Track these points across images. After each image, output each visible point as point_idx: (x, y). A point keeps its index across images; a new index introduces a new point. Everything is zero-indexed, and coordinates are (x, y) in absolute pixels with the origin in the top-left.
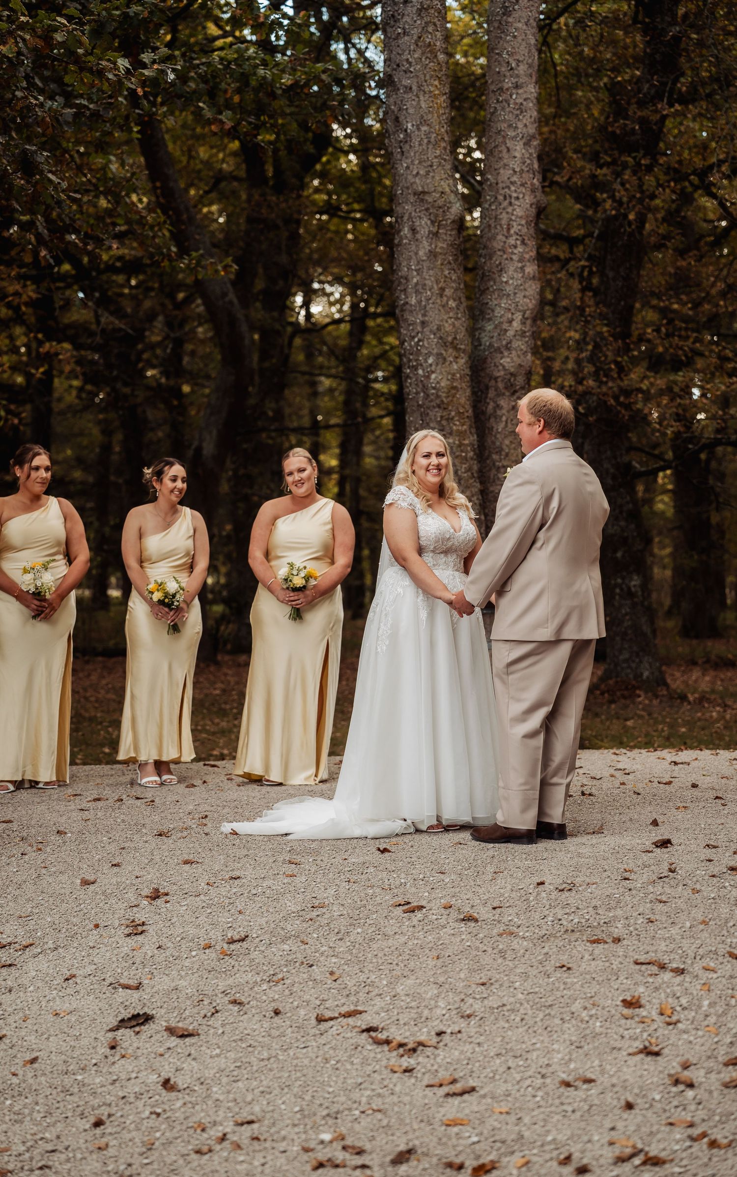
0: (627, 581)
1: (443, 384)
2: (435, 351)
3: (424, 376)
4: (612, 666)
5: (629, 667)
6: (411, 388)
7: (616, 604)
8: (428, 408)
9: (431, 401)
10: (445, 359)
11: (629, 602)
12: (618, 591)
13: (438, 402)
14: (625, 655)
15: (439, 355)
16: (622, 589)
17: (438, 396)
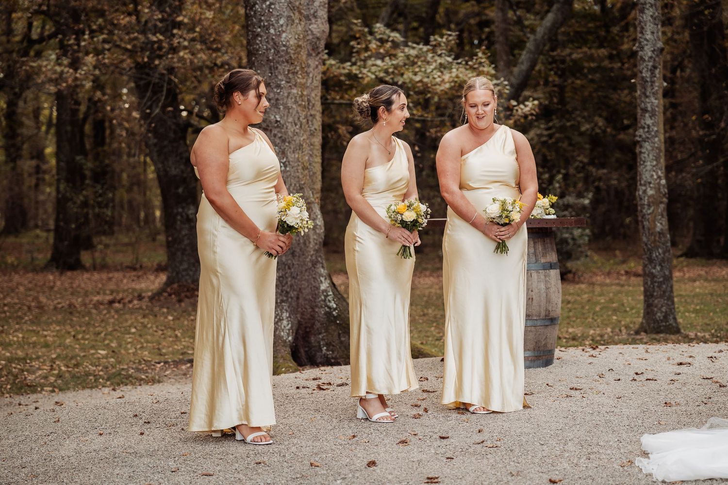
0: (186, 210)
1: (291, 43)
2: (286, 14)
3: (276, 35)
4: (174, 274)
5: (188, 274)
6: (261, 44)
7: (178, 227)
8: (278, 62)
9: (281, 56)
10: (293, 21)
11: (187, 226)
12: (179, 217)
13: (287, 57)
14: (185, 266)
15: (289, 17)
16: (182, 216)
17: (287, 53)
